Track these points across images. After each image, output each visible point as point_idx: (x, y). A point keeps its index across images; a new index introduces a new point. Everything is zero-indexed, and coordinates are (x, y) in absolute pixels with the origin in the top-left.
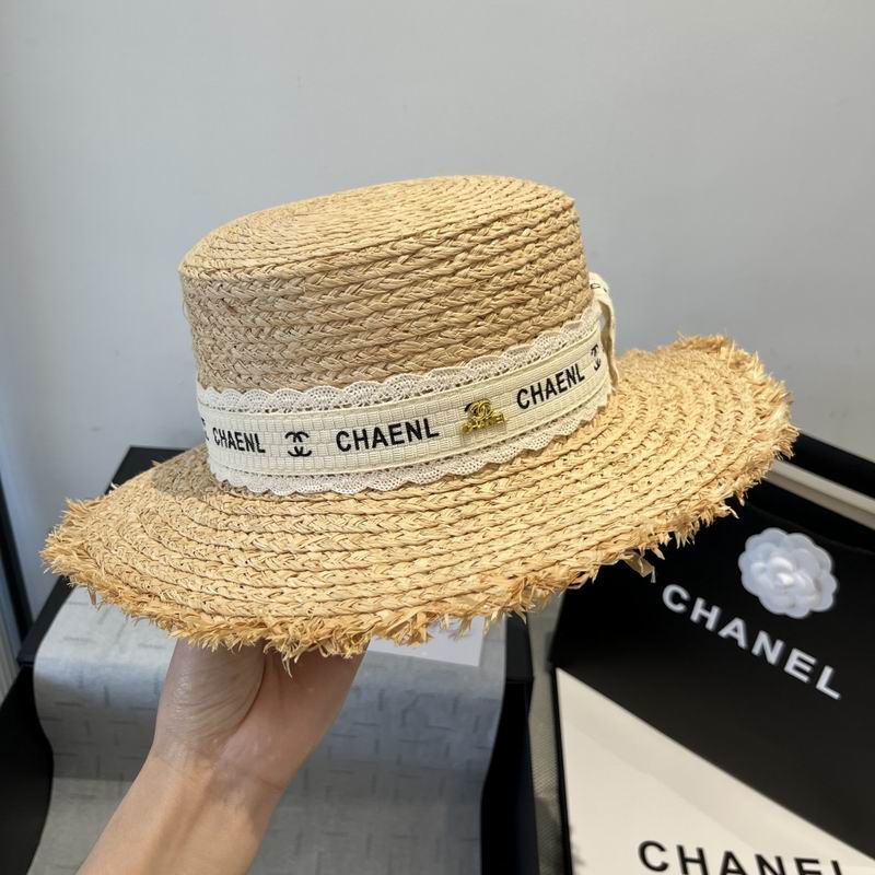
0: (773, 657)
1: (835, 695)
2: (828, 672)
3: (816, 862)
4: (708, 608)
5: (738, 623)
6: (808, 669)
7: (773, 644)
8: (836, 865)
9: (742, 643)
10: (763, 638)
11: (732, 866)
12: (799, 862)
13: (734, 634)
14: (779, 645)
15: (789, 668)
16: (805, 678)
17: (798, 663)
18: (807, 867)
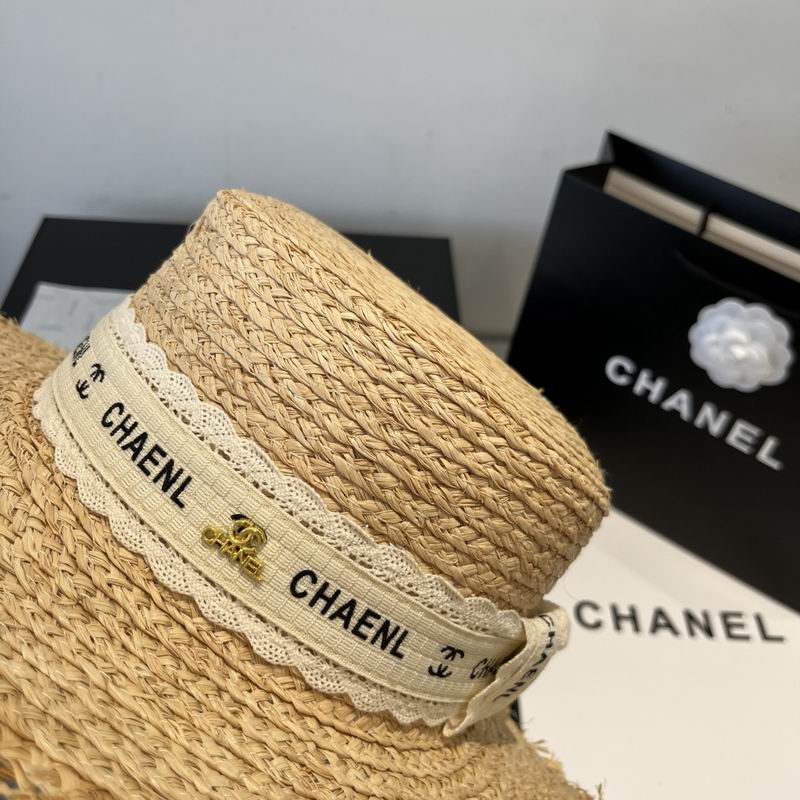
0: (716, 428)
1: (775, 465)
2: (770, 444)
3: (739, 615)
4: (653, 379)
5: (683, 395)
6: (749, 439)
7: (717, 415)
8: (759, 620)
9: (685, 414)
10: (708, 411)
11: (661, 621)
12: (725, 616)
13: (677, 408)
14: (724, 417)
15: (732, 439)
16: (745, 449)
17: (741, 434)
18: (733, 620)
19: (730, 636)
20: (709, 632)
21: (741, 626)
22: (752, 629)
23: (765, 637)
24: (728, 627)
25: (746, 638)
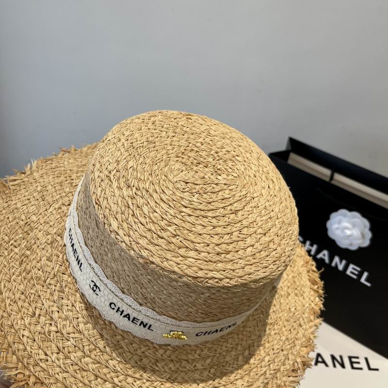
0: (341, 267)
1: (369, 284)
2: (366, 274)
3: (357, 358)
4: (312, 245)
5: (325, 252)
6: (356, 273)
7: (341, 261)
8: (366, 359)
9: (327, 260)
10: (337, 259)
11: (320, 359)
12: (350, 358)
13: (323, 257)
14: (344, 262)
15: (348, 272)
16: (355, 277)
17: (352, 270)
18: (354, 360)
19: (353, 368)
20: (343, 366)
21: (358, 363)
22: (363, 365)
23: (370, 369)
24: (352, 363)
25: (361, 369)
